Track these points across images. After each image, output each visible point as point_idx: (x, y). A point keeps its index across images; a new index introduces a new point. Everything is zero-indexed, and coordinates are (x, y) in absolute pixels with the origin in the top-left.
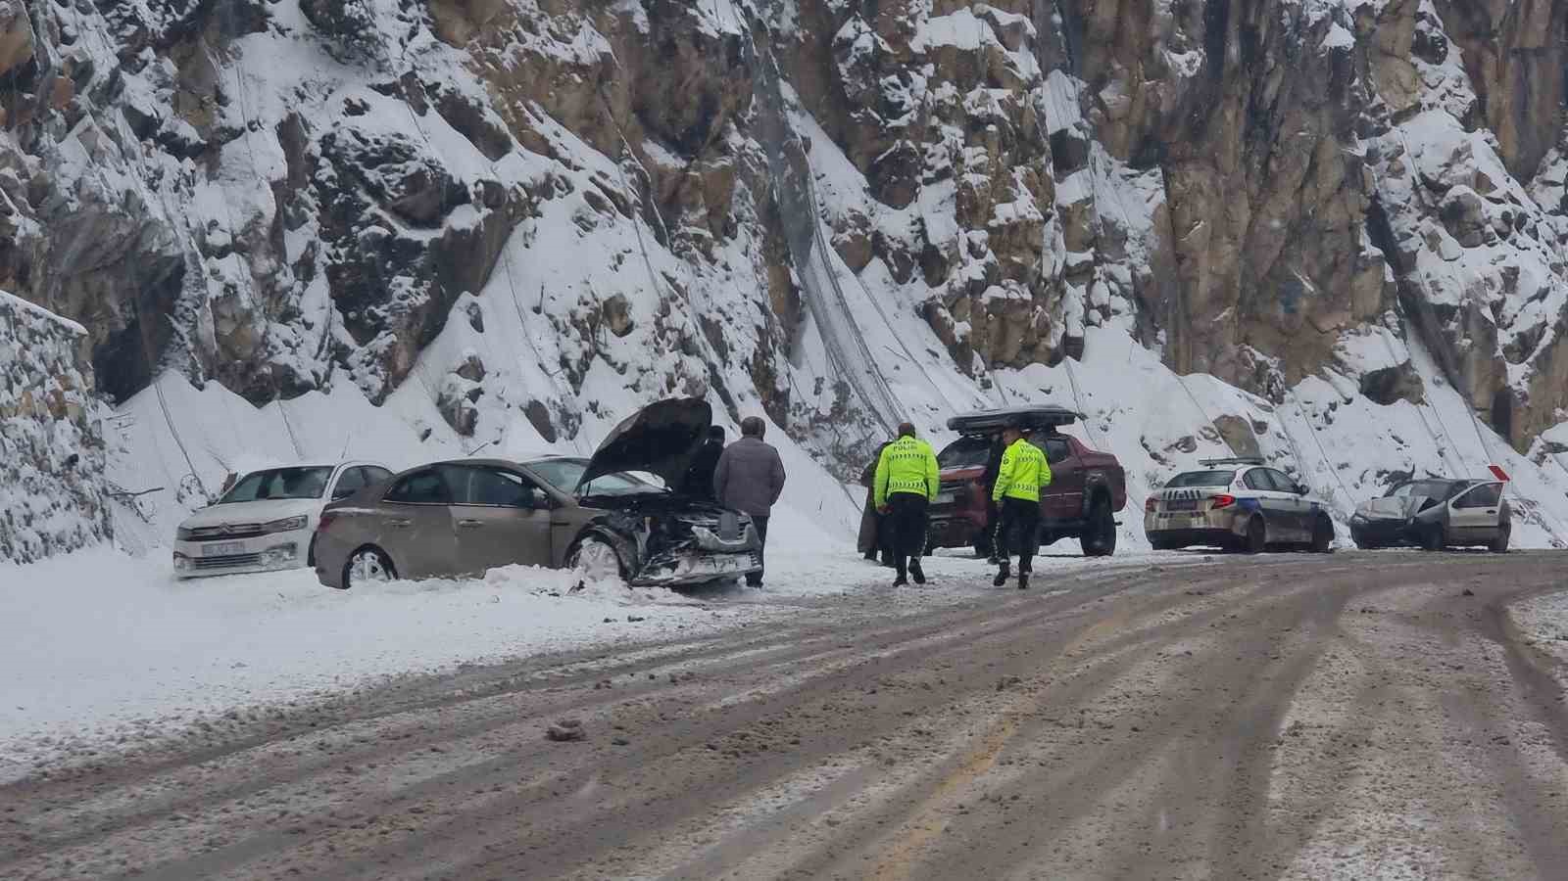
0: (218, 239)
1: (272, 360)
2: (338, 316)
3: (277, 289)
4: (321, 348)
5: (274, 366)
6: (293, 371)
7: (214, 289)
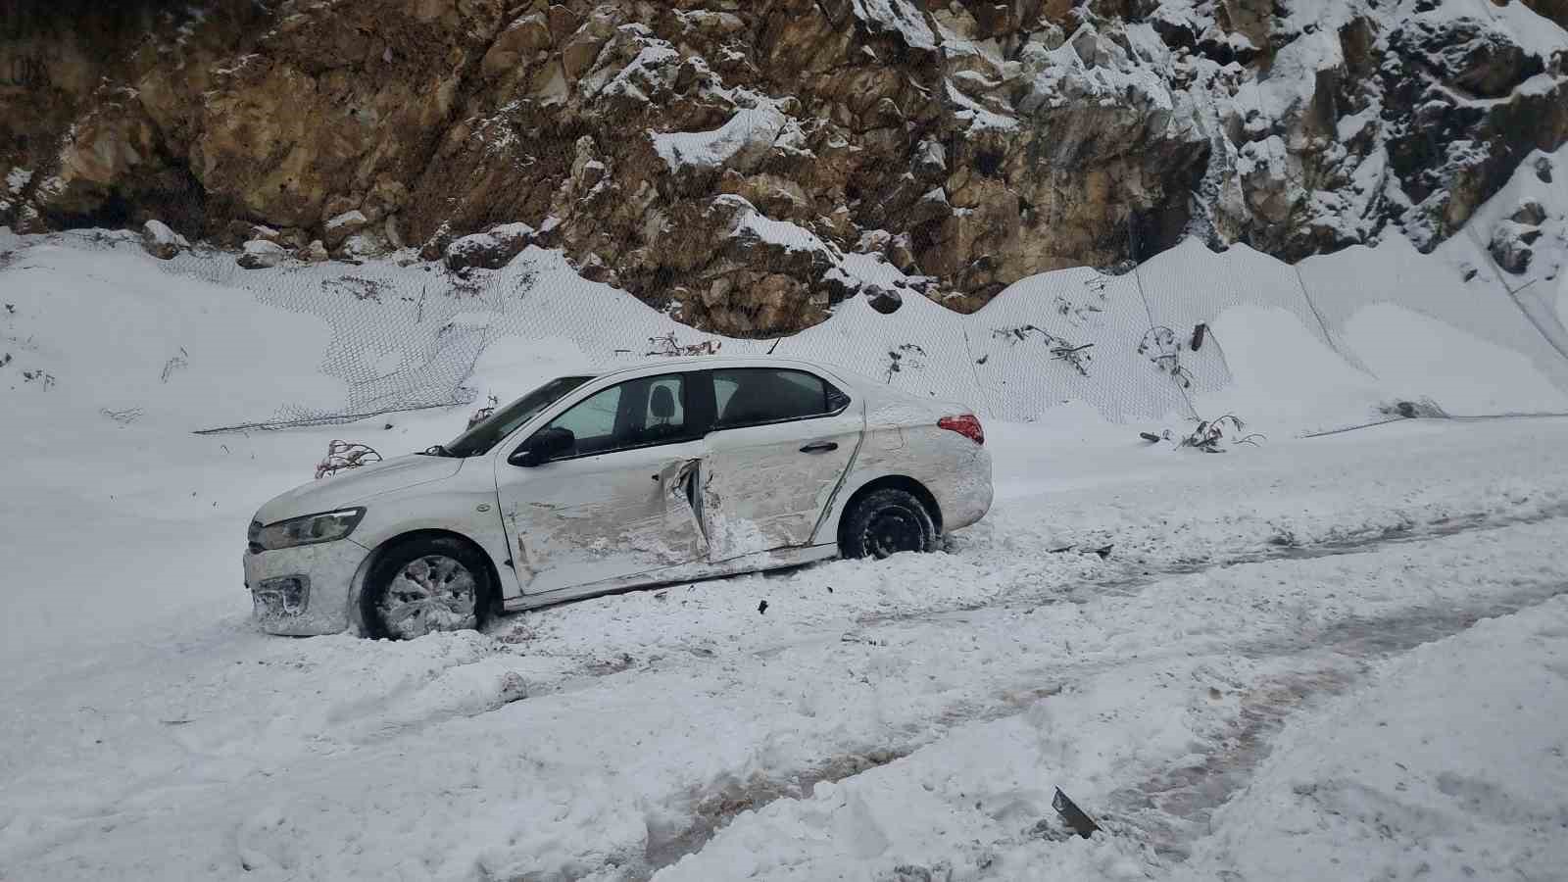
0: (1256, 125)
1: (1312, 222)
2: (1395, 181)
3: (1325, 162)
4: (1368, 209)
5: (1312, 226)
6: (1333, 229)
7: (1245, 166)
